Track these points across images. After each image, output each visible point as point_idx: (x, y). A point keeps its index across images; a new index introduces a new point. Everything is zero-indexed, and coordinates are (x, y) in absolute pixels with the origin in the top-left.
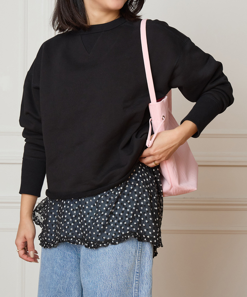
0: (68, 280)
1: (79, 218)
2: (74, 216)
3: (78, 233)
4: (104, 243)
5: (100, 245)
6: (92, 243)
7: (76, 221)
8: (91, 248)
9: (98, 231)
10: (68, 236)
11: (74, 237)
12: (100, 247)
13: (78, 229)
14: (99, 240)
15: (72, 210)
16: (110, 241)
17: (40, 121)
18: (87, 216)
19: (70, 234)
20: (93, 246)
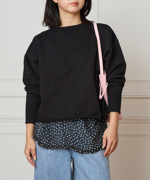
0: (65, 166)
1: (70, 135)
2: (66, 134)
3: (70, 144)
4: (87, 152)
5: (85, 153)
6: (80, 150)
7: (68, 137)
8: (79, 153)
9: (84, 144)
10: (65, 145)
11: (68, 146)
12: (84, 153)
13: (70, 142)
14: (84, 149)
15: (65, 130)
16: (90, 151)
17: (38, 78)
18: (75, 135)
19: (66, 144)
20: (80, 152)
